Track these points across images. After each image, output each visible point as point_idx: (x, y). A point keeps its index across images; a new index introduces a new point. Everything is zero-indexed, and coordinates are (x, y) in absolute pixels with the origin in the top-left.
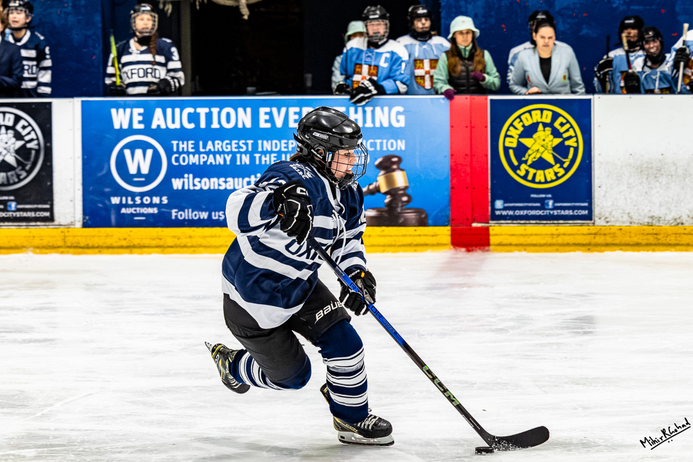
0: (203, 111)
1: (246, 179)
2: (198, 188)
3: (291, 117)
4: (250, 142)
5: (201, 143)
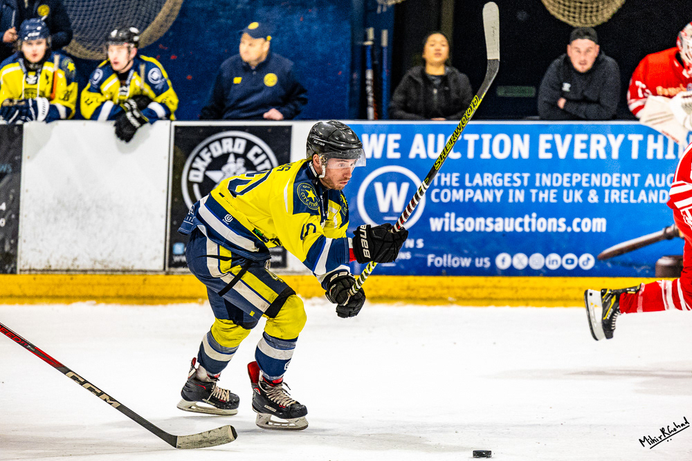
0: (471, 139)
1: (519, 220)
2: (460, 229)
3: (579, 146)
4: (526, 175)
5: (467, 176)
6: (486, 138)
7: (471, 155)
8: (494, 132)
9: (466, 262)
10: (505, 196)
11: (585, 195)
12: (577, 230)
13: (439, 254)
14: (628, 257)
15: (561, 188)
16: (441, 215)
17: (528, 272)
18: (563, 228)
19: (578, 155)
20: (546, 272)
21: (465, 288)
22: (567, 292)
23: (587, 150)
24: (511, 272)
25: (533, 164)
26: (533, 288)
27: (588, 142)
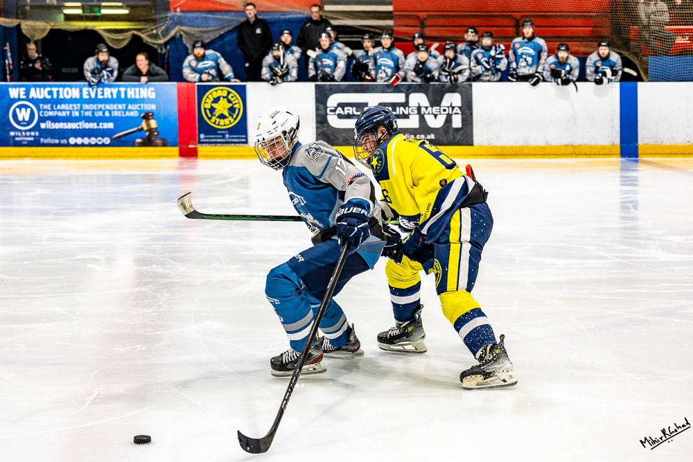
0: (55, 90)
1: (77, 124)
2: (53, 128)
3: (99, 93)
4: (79, 105)
5: (54, 106)
6: (61, 89)
7: (55, 96)
8: (64, 87)
9: (57, 141)
10: (71, 114)
11: (104, 113)
12: (101, 128)
13: (46, 138)
14: (123, 139)
15: (93, 111)
16: (44, 122)
17: (83, 145)
18: (96, 127)
19: (100, 97)
20: (90, 145)
21: (57, 152)
22: (100, 154)
23: (103, 95)
24: (76, 145)
25: (81, 100)
26: (86, 152)
27: (103, 91)
